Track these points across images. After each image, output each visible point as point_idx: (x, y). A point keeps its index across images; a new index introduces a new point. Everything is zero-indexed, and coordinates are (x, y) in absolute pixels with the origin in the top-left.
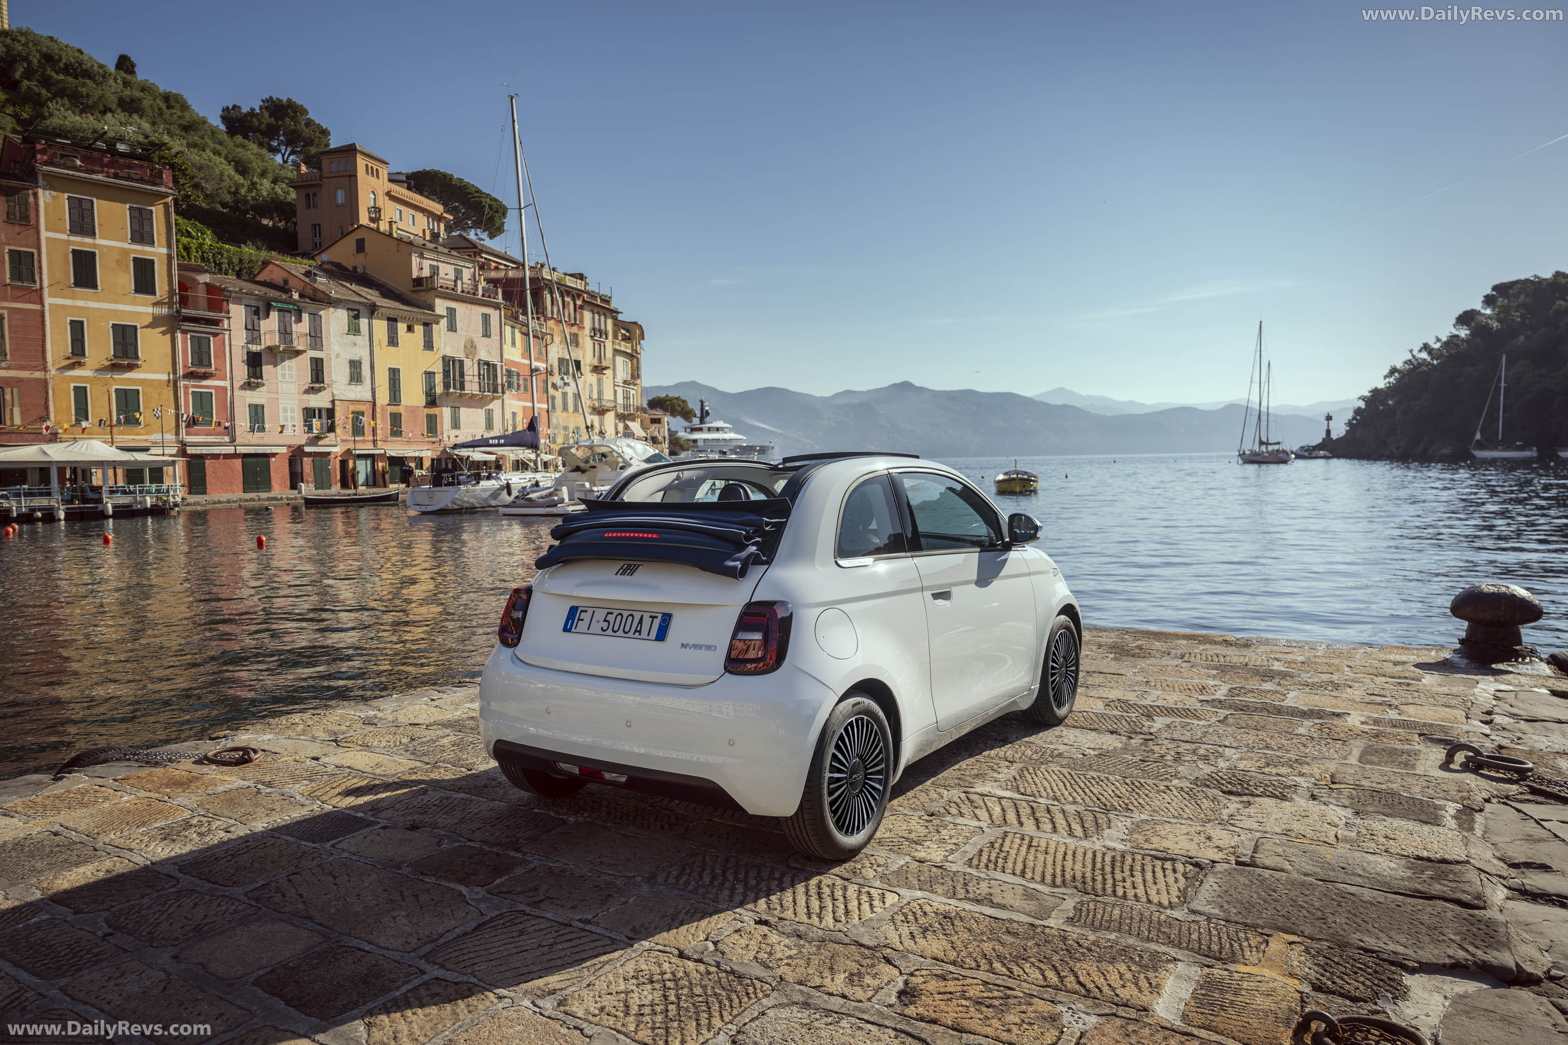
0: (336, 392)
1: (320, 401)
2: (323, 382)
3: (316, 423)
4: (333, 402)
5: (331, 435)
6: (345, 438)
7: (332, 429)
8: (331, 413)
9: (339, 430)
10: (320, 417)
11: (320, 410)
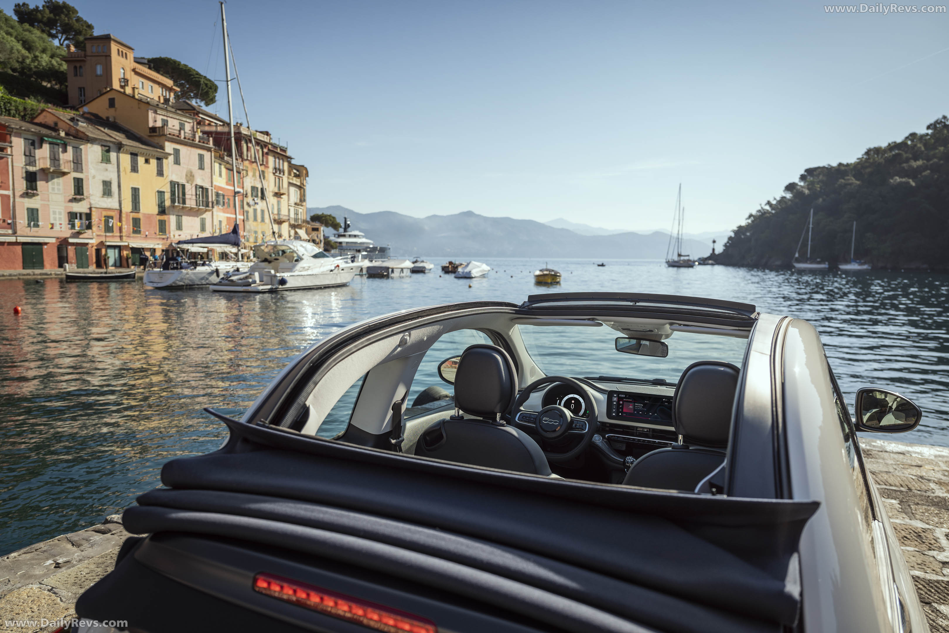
0: (92, 202)
1: (81, 208)
2: (83, 194)
3: (77, 222)
4: (90, 209)
5: (89, 232)
6: (99, 233)
7: (89, 227)
8: (89, 216)
9: (94, 228)
10: (81, 219)
11: (81, 214)
